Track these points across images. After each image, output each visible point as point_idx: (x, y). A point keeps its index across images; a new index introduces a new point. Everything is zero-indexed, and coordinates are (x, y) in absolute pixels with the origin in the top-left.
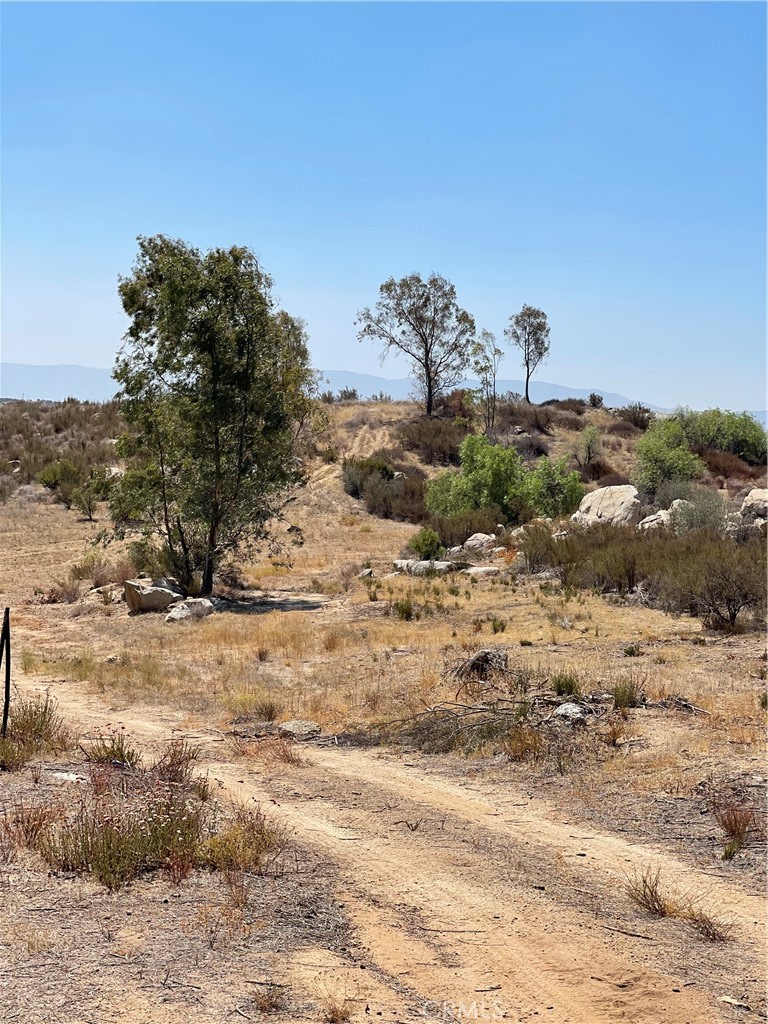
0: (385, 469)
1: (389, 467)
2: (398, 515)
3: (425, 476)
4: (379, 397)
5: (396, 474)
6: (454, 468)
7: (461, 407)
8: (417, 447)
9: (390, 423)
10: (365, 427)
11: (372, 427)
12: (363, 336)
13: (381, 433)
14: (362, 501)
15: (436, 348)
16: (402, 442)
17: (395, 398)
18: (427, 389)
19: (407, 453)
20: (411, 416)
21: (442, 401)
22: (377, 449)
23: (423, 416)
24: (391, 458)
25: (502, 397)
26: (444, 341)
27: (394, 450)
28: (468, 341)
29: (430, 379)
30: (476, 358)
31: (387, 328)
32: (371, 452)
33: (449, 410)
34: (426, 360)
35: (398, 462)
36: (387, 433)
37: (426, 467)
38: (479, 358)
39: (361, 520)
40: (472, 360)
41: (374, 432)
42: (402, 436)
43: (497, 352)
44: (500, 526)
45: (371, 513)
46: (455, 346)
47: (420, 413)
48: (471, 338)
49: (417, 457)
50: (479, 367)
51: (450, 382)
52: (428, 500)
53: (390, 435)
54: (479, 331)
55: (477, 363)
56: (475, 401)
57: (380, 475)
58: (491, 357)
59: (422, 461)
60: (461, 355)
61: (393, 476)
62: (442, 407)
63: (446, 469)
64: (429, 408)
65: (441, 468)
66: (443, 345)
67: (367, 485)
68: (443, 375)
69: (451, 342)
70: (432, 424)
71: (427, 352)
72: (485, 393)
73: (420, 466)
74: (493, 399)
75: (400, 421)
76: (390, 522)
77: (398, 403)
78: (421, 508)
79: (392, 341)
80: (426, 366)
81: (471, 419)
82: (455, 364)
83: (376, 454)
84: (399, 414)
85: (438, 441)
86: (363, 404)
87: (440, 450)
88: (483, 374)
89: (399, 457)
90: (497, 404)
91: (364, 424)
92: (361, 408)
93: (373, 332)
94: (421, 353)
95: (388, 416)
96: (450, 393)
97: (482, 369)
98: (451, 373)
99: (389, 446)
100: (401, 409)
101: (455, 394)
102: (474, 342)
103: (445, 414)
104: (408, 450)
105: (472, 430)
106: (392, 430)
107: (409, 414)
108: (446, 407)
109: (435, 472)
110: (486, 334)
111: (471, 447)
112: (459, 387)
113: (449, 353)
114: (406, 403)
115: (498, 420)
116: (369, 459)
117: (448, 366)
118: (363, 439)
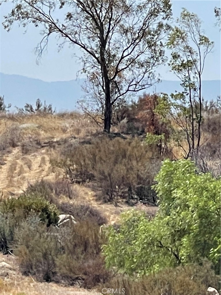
0: (45, 210)
1: (52, 208)
2: (65, 277)
3: (102, 221)
4: (35, 107)
5: (62, 217)
6: (144, 208)
7: (153, 122)
8: (91, 178)
9: (50, 144)
10: (16, 151)
11: (25, 151)
12: (11, 22)
13: (39, 158)
14: (13, 257)
16: (69, 172)
17: (57, 109)
18: (104, 95)
19: (76, 186)
20: (82, 135)
21: (125, 112)
22: (33, 182)
23: (98, 133)
24: (53, 195)
25: (212, 105)
26: (126, 26)
27: (58, 183)
28: (160, 26)
29: (108, 81)
30: (174, 50)
32: (25, 187)
33: (136, 124)
34: (102, 54)
35: (63, 200)
36: (47, 158)
37: (103, 206)
38: (179, 50)
39: (12, 284)
41: (29, 157)
42: (68, 163)
43: (204, 40)
44: (211, 289)
45: (26, 274)
46: (144, 33)
47: (94, 129)
48: (165, 22)
49: (90, 193)
50: (178, 62)
51: (138, 85)
52: (106, 253)
53: (51, 161)
55: (175, 57)
56: (173, 110)
57: (38, 220)
59: (98, 198)
60: (151, 45)
61: (56, 220)
62: (125, 120)
63: (133, 209)
64: (108, 122)
65: (125, 208)
66: (126, 32)
67: (19, 234)
70: (111, 145)
71: (103, 43)
72: (187, 99)
73: (95, 205)
74: (198, 108)
75: (65, 141)
76: (53, 286)
77: (62, 116)
78: (98, 266)
79: (53, 27)
80: (102, 61)
81: (167, 137)
83: (32, 189)
84: (64, 131)
85: (121, 169)
86: (12, 118)
87: (124, 181)
88: (185, 72)
89: (65, 193)
90: (204, 115)
91: (14, 145)
92: (10, 123)
93: (27, 16)
95: (49, 135)
96: (136, 100)
97: (183, 65)
98: (138, 71)
99: (51, 178)
100: (66, 123)
101: (144, 101)
102: (169, 27)
103: (130, 130)
104: (78, 182)
105: (169, 153)
106: (55, 153)
107: (78, 131)
108: (131, 120)
109: (117, 213)
110: (185, 15)
111: (169, 176)
112: (150, 92)
113: (134, 42)
114: (73, 116)
115: (205, 137)
116: (22, 197)
117: (133, 61)
118: (12, 168)
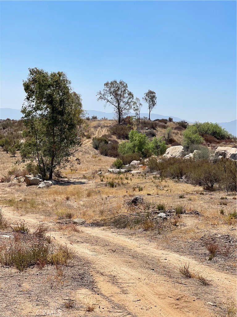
0: (106, 140)
1: (107, 140)
2: (110, 155)
3: (118, 143)
4: (104, 118)
6: (127, 140)
7: (129, 122)
8: (116, 134)
9: (107, 126)
10: (100, 128)
11: (102, 128)
12: (99, 99)
14: (99, 151)
15: (121, 103)
16: (111, 132)
17: (109, 119)
18: (119, 116)
19: (112, 136)
20: (114, 124)
21: (123, 120)
22: (103, 134)
23: (117, 124)
24: (107, 137)
25: (142, 118)
26: (124, 101)
27: (109, 135)
28: (131, 101)
29: (120, 113)
30: (134, 106)
31: (106, 97)
32: (101, 136)
33: (125, 122)
34: (118, 107)
35: (110, 138)
36: (106, 129)
37: (118, 140)
38: (135, 106)
39: (98, 156)
40: (133, 107)
41: (102, 129)
42: (111, 130)
43: (141, 104)
44: (141, 158)
45: (101, 154)
46: (127, 103)
48: (132, 100)
50: (135, 109)
51: (125, 114)
52: (119, 150)
53: (107, 130)
54: (135, 98)
55: (134, 108)
56: (134, 119)
57: (104, 143)
58: (139, 106)
59: (117, 138)
60: (129, 105)
61: (108, 143)
62: (123, 121)
63: (125, 141)
64: (119, 122)
65: (123, 140)
66: (124, 102)
67: (100, 146)
68: (124, 111)
69: (126, 101)
70: (120, 127)
71: (119, 104)
72: (137, 117)
73: (116, 140)
74: (139, 119)
75: (110, 126)
76: (107, 157)
77: (110, 120)
78: (117, 153)
79: (108, 101)
80: (118, 109)
81: (132, 125)
82: (127, 108)
83: (103, 136)
84: (110, 123)
85: (122, 132)
86: (99, 121)
87: (123, 135)
88: (136, 111)
90: (140, 120)
91: (99, 127)
92: (98, 122)
93: (102, 98)
94: (117, 105)
95: (106, 124)
96: (126, 117)
97: (136, 110)
98: (126, 111)
99: (107, 134)
100: (111, 122)
101: (127, 117)
102: (133, 101)
103: (124, 124)
105: (132, 129)
106: (108, 128)
107: (113, 124)
108: (124, 121)
109: (121, 141)
110: (137, 99)
111: (132, 134)
112: (129, 115)
113: (126, 105)
114: (112, 120)
115: (140, 125)
116: (101, 138)
117: (125, 109)
118: (99, 131)
